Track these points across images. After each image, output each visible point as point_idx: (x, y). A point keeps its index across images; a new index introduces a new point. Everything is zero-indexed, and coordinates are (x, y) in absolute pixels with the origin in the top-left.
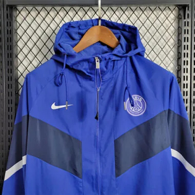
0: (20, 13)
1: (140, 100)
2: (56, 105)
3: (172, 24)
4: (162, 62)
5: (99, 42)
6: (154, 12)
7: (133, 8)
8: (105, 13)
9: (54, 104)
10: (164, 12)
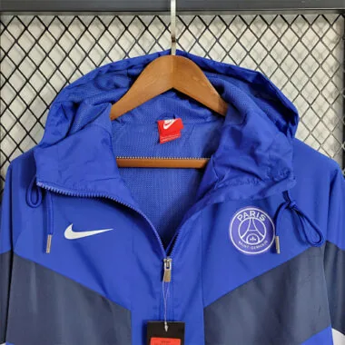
0: (6, 28)
1: (262, 220)
2: (74, 230)
3: (331, 52)
4: (311, 133)
5: (173, 90)
6: (293, 26)
7: (248, 17)
8: (187, 28)
9: (70, 227)
10: (314, 26)
